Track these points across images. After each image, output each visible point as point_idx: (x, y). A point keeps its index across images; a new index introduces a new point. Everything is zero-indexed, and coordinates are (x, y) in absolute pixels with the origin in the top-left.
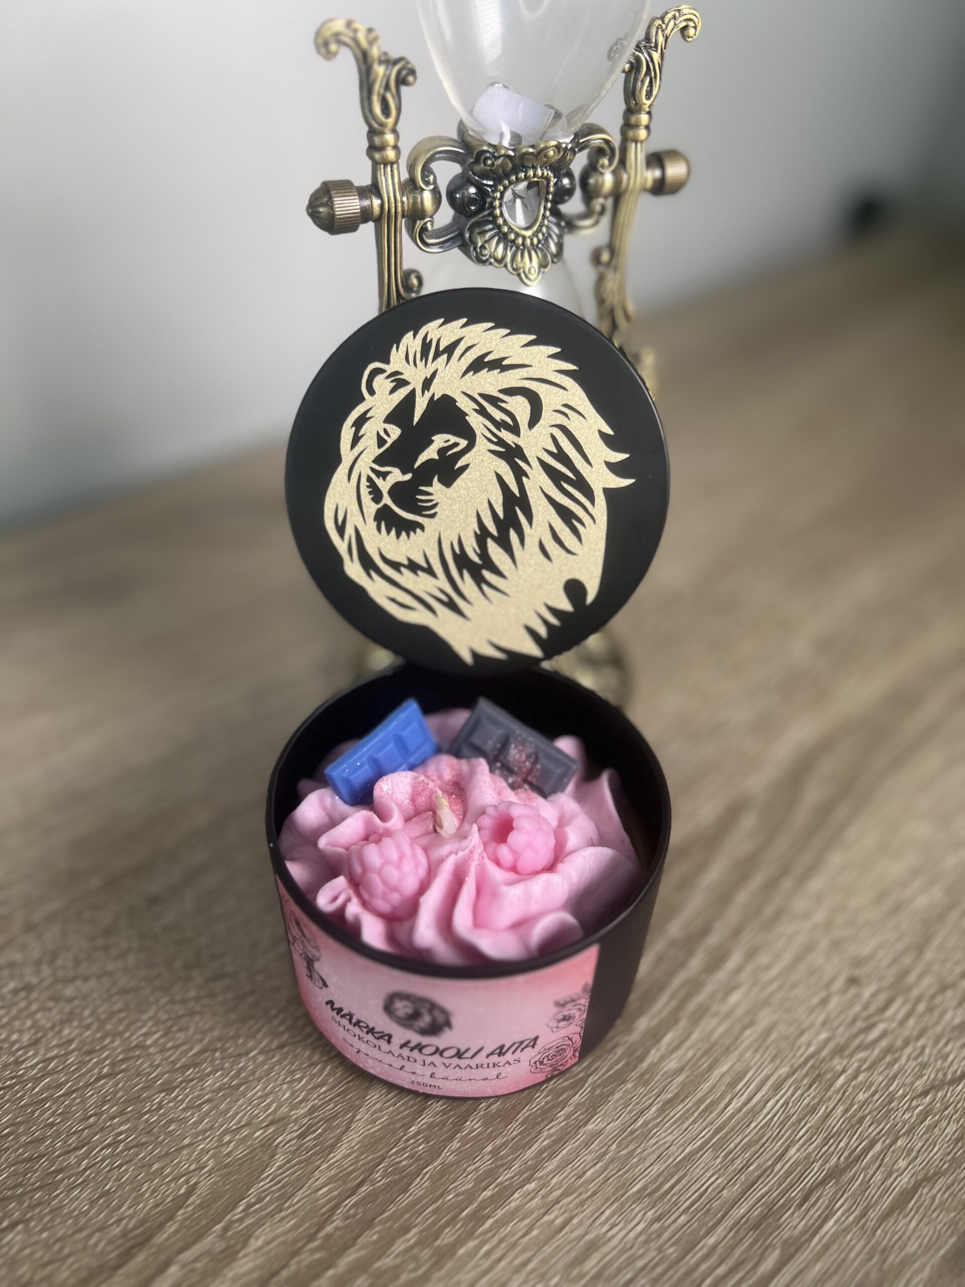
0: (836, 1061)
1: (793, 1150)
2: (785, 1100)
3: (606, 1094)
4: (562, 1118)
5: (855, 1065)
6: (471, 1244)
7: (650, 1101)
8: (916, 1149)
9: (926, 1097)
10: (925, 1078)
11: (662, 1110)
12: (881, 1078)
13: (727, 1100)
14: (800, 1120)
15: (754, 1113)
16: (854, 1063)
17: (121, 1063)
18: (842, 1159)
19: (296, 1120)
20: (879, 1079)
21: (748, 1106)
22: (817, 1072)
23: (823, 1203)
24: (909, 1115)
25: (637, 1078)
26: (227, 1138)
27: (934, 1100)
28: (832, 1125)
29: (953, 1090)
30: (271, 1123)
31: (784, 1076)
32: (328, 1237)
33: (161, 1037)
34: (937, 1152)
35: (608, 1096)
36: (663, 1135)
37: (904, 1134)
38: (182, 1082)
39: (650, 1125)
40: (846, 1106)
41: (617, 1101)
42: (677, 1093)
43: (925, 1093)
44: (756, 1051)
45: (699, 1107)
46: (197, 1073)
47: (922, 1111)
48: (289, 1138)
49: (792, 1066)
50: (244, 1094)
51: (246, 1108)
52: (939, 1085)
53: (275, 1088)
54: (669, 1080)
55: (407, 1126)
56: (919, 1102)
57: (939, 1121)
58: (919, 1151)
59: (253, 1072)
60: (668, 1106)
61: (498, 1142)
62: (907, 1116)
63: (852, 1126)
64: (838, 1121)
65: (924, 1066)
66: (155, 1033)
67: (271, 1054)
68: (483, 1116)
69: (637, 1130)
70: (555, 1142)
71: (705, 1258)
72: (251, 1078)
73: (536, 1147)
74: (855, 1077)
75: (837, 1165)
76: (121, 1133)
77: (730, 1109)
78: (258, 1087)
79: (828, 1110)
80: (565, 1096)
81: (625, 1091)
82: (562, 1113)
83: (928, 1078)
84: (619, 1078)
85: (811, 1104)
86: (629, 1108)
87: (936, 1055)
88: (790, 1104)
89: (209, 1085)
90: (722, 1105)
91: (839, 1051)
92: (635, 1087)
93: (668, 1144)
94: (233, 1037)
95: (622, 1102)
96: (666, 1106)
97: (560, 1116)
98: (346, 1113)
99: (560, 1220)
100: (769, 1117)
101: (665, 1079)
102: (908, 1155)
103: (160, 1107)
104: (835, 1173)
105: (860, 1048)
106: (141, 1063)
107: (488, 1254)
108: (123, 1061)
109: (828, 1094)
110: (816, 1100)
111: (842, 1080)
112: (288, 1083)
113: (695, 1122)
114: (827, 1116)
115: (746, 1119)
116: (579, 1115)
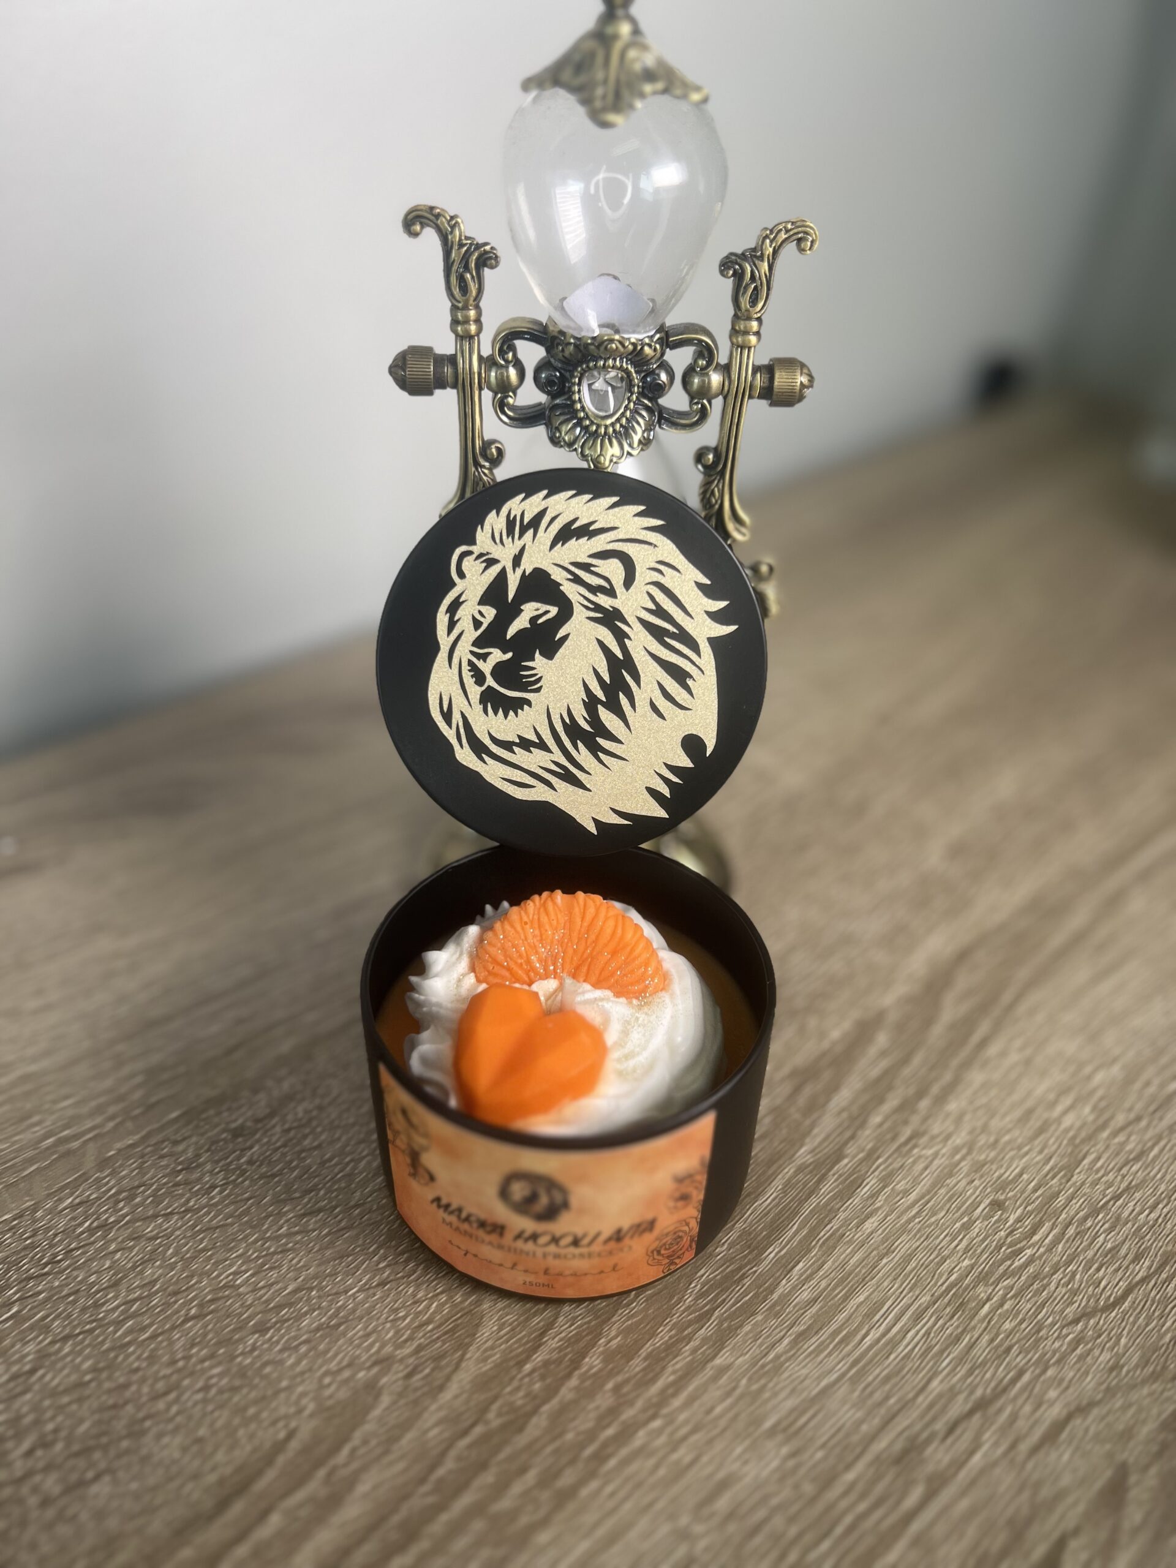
0: (980, 1289)
1: (935, 1383)
2: (926, 1332)
3: (734, 1327)
4: (687, 1354)
5: (1001, 1292)
6: (594, 1485)
7: (782, 1334)
8: (1067, 1379)
9: (1077, 1324)
10: (1076, 1305)
11: (795, 1342)
12: (1029, 1306)
13: (863, 1332)
14: (942, 1352)
15: (894, 1344)
16: (999, 1290)
17: (209, 1304)
18: (989, 1391)
19: (401, 1360)
20: (1026, 1306)
21: (887, 1337)
22: (961, 1300)
23: (968, 1436)
24: (1060, 1343)
25: (767, 1310)
26: (327, 1380)
27: (1086, 1328)
28: (977, 1356)
29: (1105, 1318)
30: (375, 1363)
31: (924, 1305)
32: (440, 1481)
33: (252, 1275)
34: (1090, 1382)
35: (737, 1329)
36: (797, 1369)
37: (1054, 1364)
38: (276, 1323)
39: (782, 1359)
40: (992, 1335)
41: (747, 1334)
42: (810, 1325)
43: (1076, 1321)
44: (895, 1279)
45: (834, 1340)
46: (292, 1313)
47: (1074, 1339)
48: (394, 1378)
49: (932, 1296)
50: (344, 1334)
51: (346, 1349)
52: (1090, 1312)
53: (377, 1326)
54: (802, 1311)
55: (520, 1364)
56: (1070, 1330)
57: (1091, 1350)
58: (1070, 1381)
59: (354, 1310)
60: (801, 1338)
61: (619, 1378)
62: (1057, 1345)
63: (998, 1357)
64: (984, 1351)
65: (1075, 1292)
66: (246, 1271)
67: (371, 1291)
68: (602, 1353)
69: (768, 1363)
70: (681, 1378)
71: (846, 1493)
72: (351, 1317)
73: (660, 1384)
74: (1001, 1305)
75: (983, 1397)
76: (212, 1377)
77: (868, 1340)
78: (360, 1326)
79: (973, 1340)
80: (690, 1330)
81: (754, 1324)
82: (687, 1348)
83: (1080, 1305)
84: (748, 1311)
85: (954, 1334)
86: (760, 1340)
87: (1087, 1282)
88: (932, 1335)
89: (305, 1326)
90: (859, 1337)
91: (983, 1278)
92: (765, 1319)
93: (802, 1378)
94: (330, 1275)
95: (751, 1335)
96: (798, 1339)
97: (686, 1351)
98: (456, 1351)
99: (688, 1459)
100: (909, 1347)
101: (797, 1311)
102: (1059, 1384)
103: (254, 1348)
104: (982, 1405)
105: (1005, 1275)
106: (232, 1303)
107: (612, 1494)
108: (212, 1301)
109: (973, 1323)
110: (960, 1330)
111: (987, 1308)
112: (392, 1321)
113: (830, 1354)
114: (971, 1346)
115: (885, 1351)
116: (706, 1350)
